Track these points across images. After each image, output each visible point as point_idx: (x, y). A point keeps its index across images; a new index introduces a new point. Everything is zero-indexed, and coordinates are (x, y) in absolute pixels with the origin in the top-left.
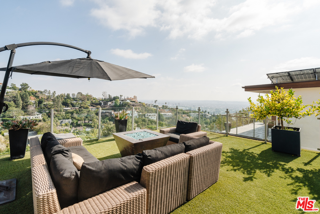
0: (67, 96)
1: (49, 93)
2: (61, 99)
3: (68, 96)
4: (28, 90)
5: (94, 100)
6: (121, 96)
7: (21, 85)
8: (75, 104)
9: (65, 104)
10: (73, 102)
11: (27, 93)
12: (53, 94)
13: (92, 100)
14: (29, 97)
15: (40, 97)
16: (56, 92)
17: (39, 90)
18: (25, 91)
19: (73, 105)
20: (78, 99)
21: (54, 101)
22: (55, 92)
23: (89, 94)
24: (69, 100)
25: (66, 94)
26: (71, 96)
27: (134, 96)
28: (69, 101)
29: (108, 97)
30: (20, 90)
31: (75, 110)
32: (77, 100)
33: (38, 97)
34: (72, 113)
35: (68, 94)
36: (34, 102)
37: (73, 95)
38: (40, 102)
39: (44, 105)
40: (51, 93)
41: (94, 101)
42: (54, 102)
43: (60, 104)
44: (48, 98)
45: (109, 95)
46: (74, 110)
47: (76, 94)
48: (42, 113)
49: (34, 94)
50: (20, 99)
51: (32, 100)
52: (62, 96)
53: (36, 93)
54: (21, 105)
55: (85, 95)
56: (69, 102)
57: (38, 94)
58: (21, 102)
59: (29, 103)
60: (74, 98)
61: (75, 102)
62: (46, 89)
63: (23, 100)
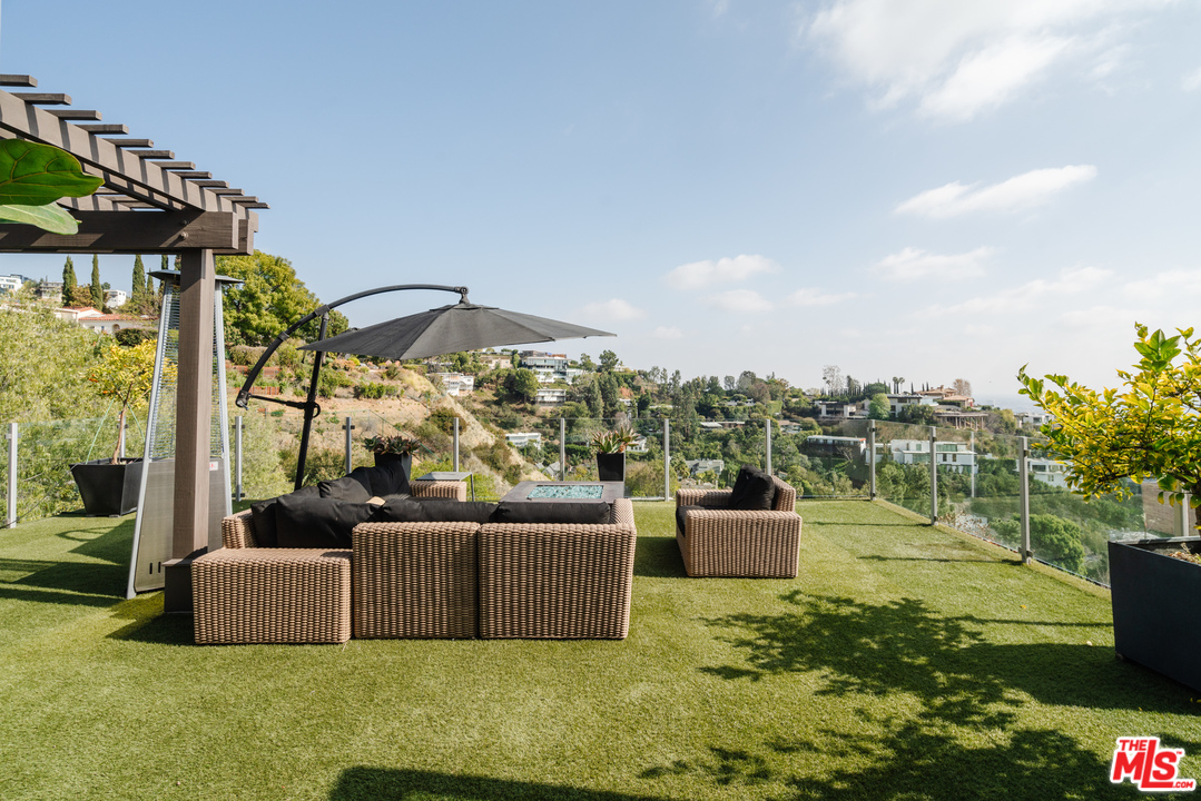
0: (709, 386)
1: (664, 377)
2: (696, 394)
3: (713, 384)
4: (617, 368)
5: (794, 397)
6: (896, 381)
7: (601, 357)
8: (732, 410)
9: (706, 410)
10: (727, 404)
11: (614, 379)
12: (673, 379)
13: (787, 398)
14: (617, 390)
15: (643, 389)
16: (681, 374)
17: (641, 369)
18: (610, 373)
19: (727, 414)
20: (744, 393)
21: (675, 400)
22: (677, 373)
23: (776, 378)
24: (717, 399)
25: (708, 378)
26: (722, 384)
27: (958, 381)
28: (715, 402)
29: (845, 387)
30: (599, 370)
31: (734, 431)
32: (739, 399)
33: (636, 389)
34: (725, 440)
35: (712, 379)
36: (629, 404)
37: (729, 380)
38: (643, 404)
39: (652, 411)
40: (670, 376)
41: (794, 400)
42: (674, 404)
43: (692, 409)
44: (662, 393)
45: (849, 378)
46: (729, 430)
47: (737, 378)
48: (646, 435)
49: (629, 380)
50: (600, 396)
51: (625, 398)
52: (698, 385)
53: (633, 378)
54: (602, 410)
55: (765, 379)
56: (716, 405)
57: (638, 382)
58: (601, 403)
59: (617, 406)
60: (731, 391)
61: (733, 404)
62: (655, 365)
63: (605, 398)
